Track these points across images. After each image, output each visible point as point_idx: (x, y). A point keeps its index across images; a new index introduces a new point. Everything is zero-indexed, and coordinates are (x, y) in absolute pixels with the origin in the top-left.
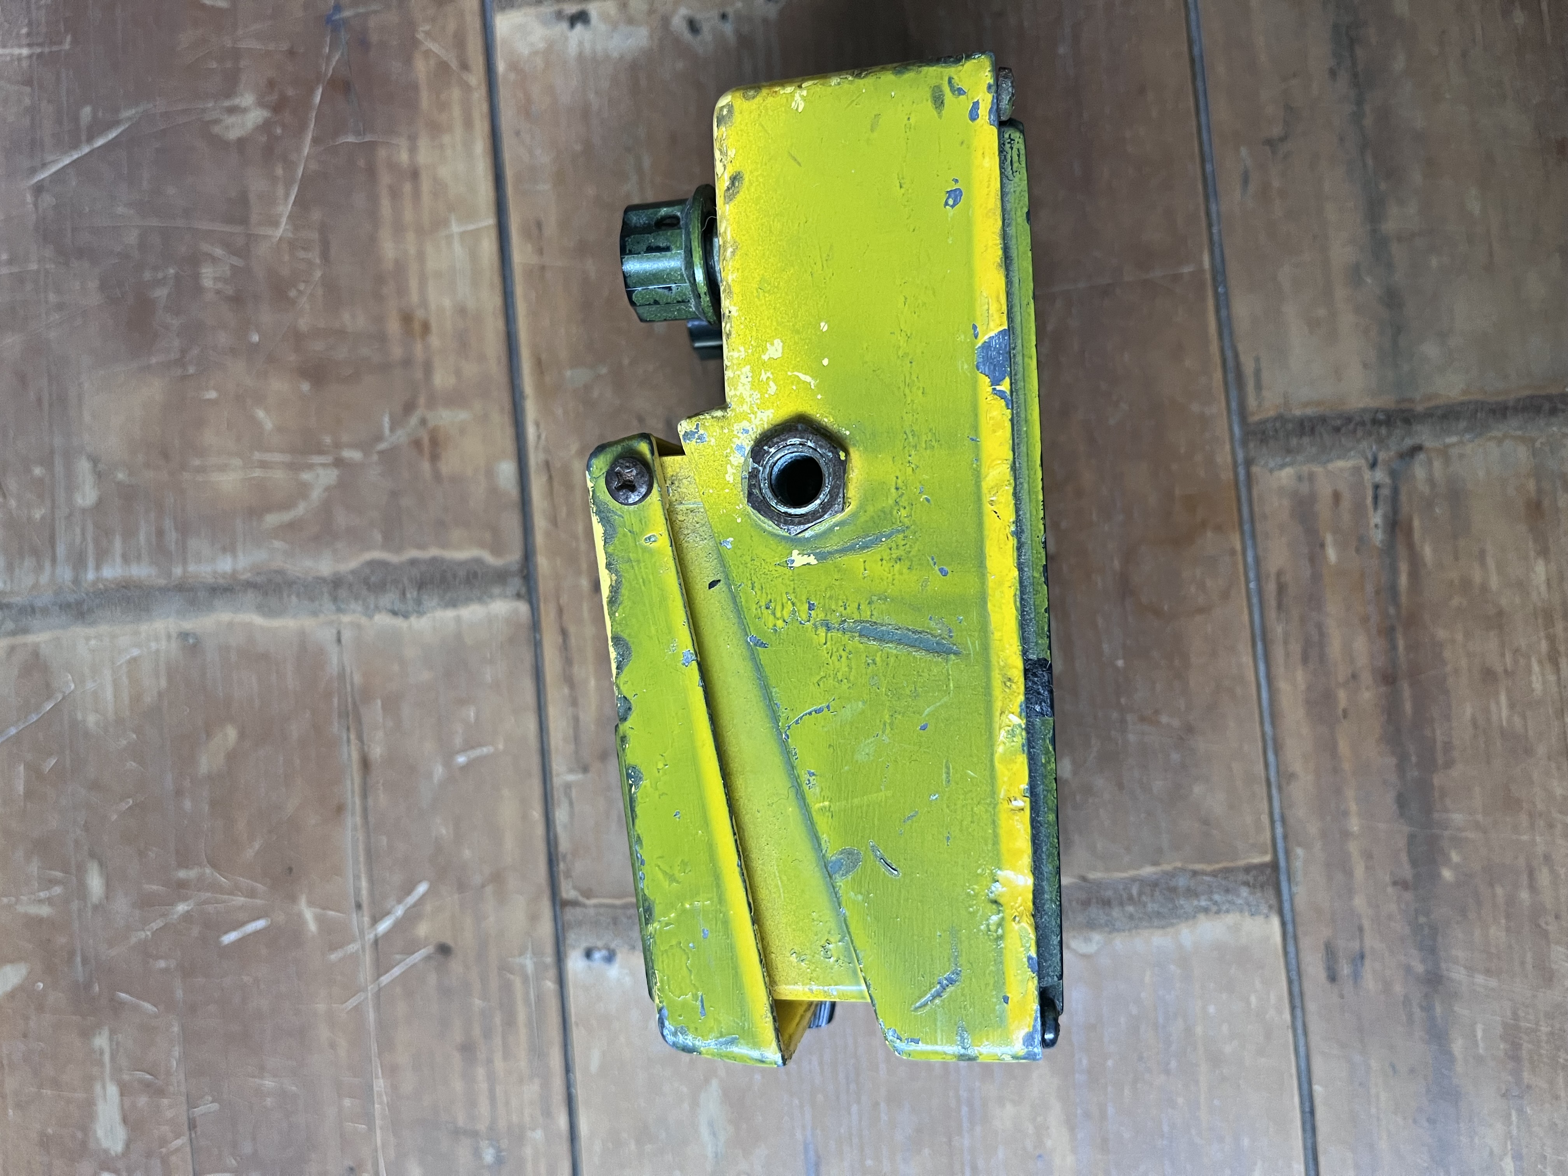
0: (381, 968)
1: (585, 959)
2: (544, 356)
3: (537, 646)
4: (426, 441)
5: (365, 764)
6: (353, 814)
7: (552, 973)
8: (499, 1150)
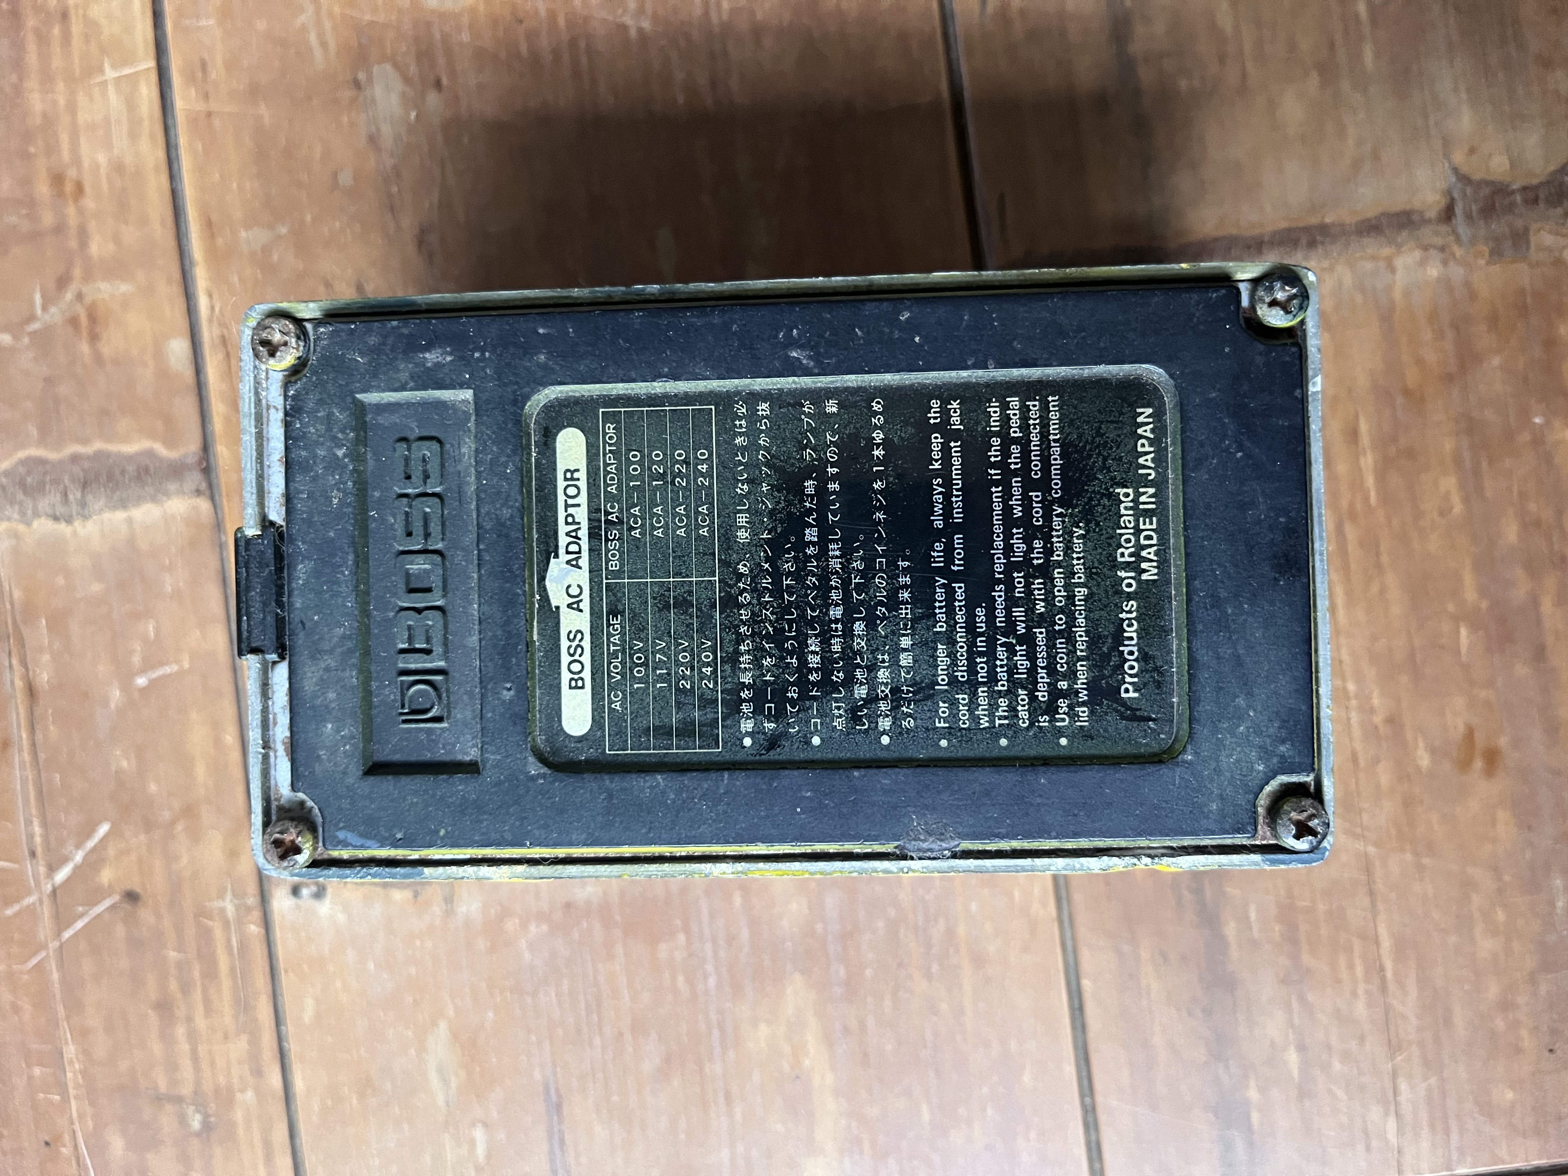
0: (61, 922)
1: (291, 897)
2: (215, 218)
3: (221, 547)
4: (84, 320)
5: (31, 691)
6: (20, 750)
7: (257, 914)
8: (206, 1116)
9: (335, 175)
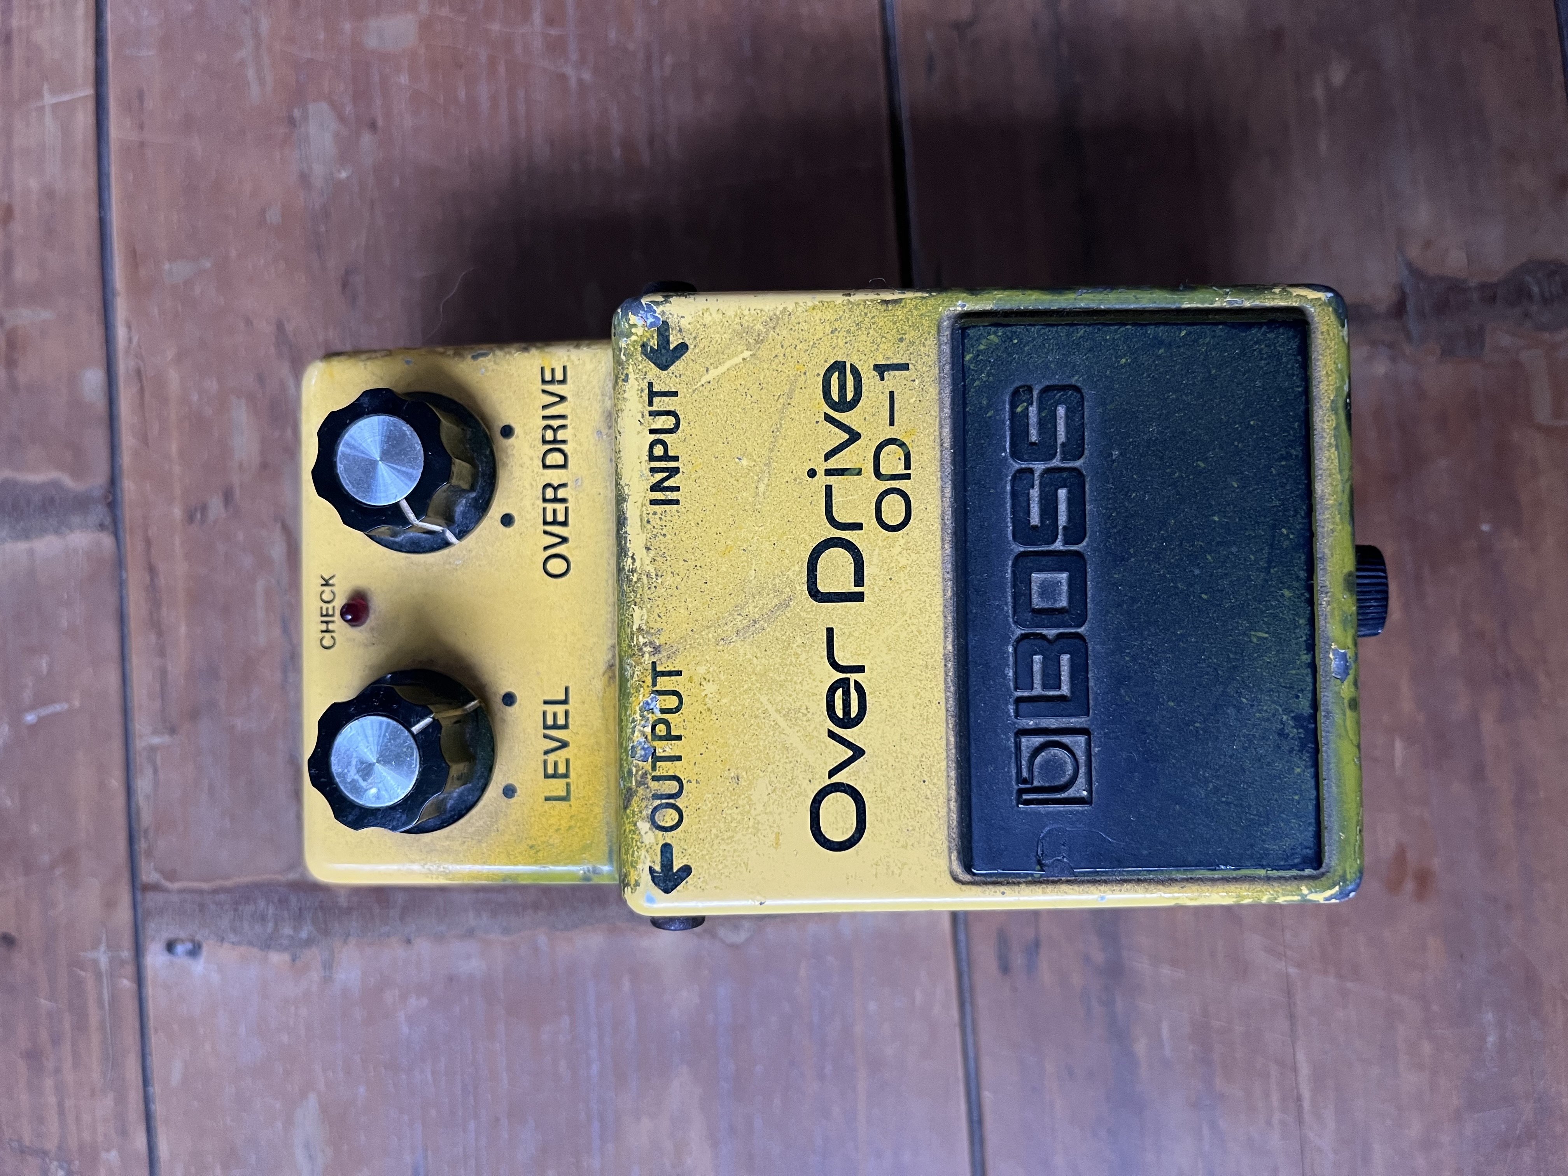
1: (166, 953)
2: (140, 248)
3: (121, 584)
7: (129, 969)
8: (69, 1173)
9: (263, 212)
